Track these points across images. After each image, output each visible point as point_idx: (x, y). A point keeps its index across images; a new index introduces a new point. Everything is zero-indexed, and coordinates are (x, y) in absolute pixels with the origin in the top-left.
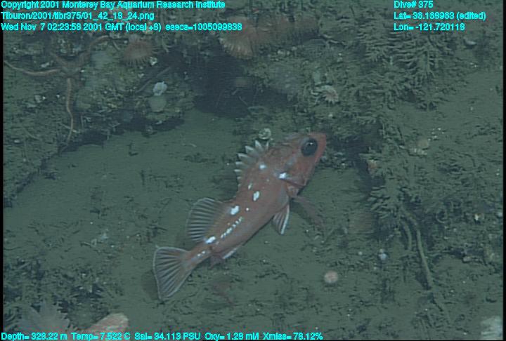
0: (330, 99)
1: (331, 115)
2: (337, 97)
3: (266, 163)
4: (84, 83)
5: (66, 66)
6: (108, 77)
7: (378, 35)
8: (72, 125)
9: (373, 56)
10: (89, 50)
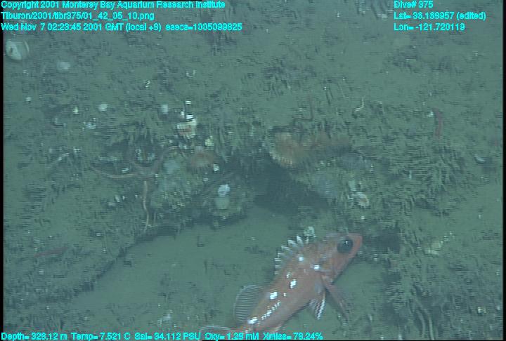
0: (362, 204)
1: (363, 218)
2: (368, 202)
3: (304, 255)
4: (157, 186)
5: (143, 172)
6: (177, 181)
7: (400, 152)
8: (148, 219)
9: (395, 170)
10: (162, 158)
